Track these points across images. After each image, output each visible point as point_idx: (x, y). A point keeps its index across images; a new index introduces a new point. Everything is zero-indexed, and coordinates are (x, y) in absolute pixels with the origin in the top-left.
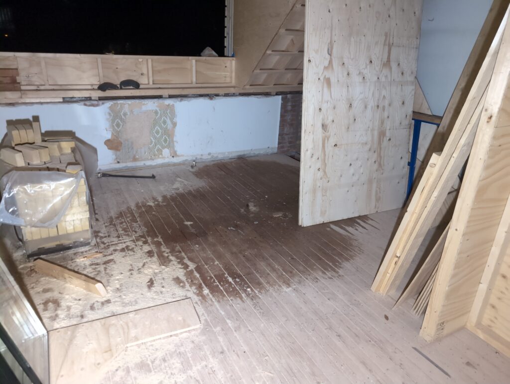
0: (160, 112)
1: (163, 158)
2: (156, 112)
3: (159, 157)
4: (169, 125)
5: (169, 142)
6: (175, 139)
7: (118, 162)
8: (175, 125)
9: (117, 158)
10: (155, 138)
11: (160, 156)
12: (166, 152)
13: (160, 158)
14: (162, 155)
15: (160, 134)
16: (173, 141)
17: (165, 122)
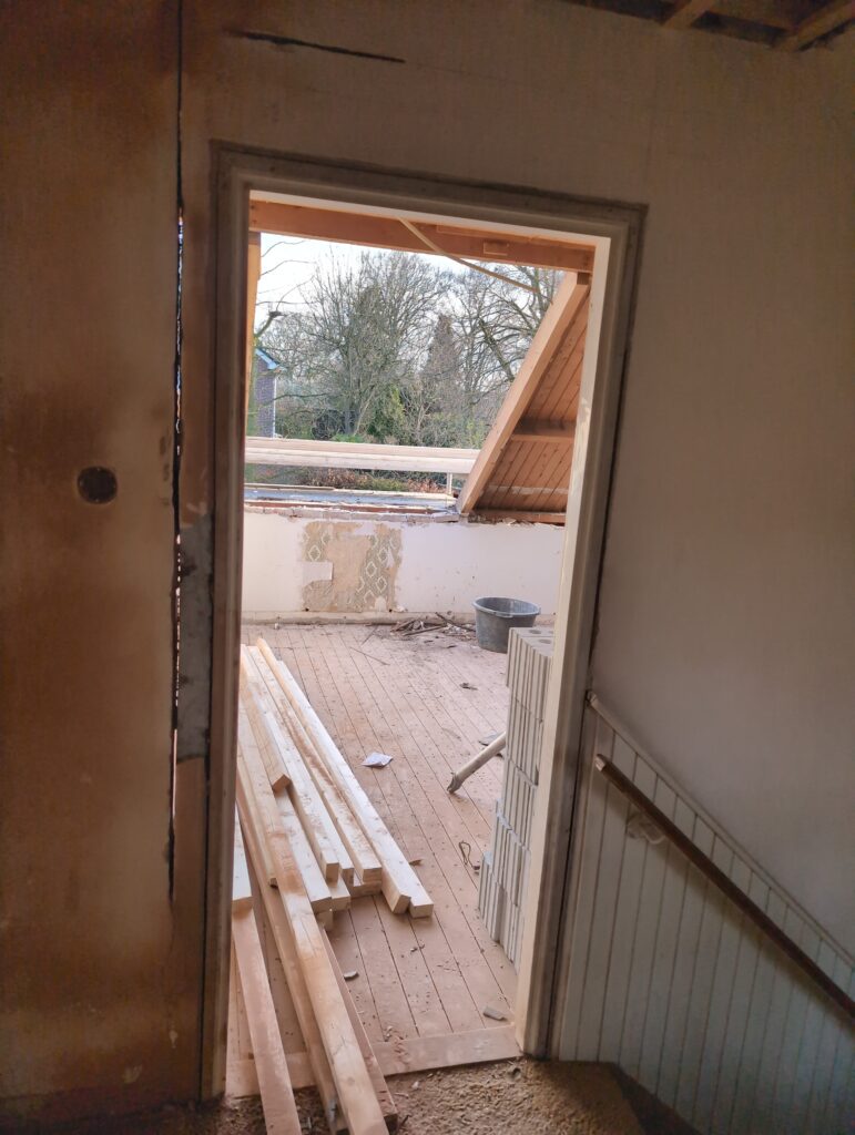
0: (377, 539)
1: (376, 611)
2: (373, 540)
3: (369, 610)
4: (390, 561)
5: (387, 588)
6: (396, 583)
7: (307, 610)
8: (398, 561)
9: (305, 604)
10: (367, 579)
11: (371, 607)
12: (380, 602)
13: (372, 611)
14: (374, 605)
15: (375, 572)
16: (393, 586)
17: (384, 556)
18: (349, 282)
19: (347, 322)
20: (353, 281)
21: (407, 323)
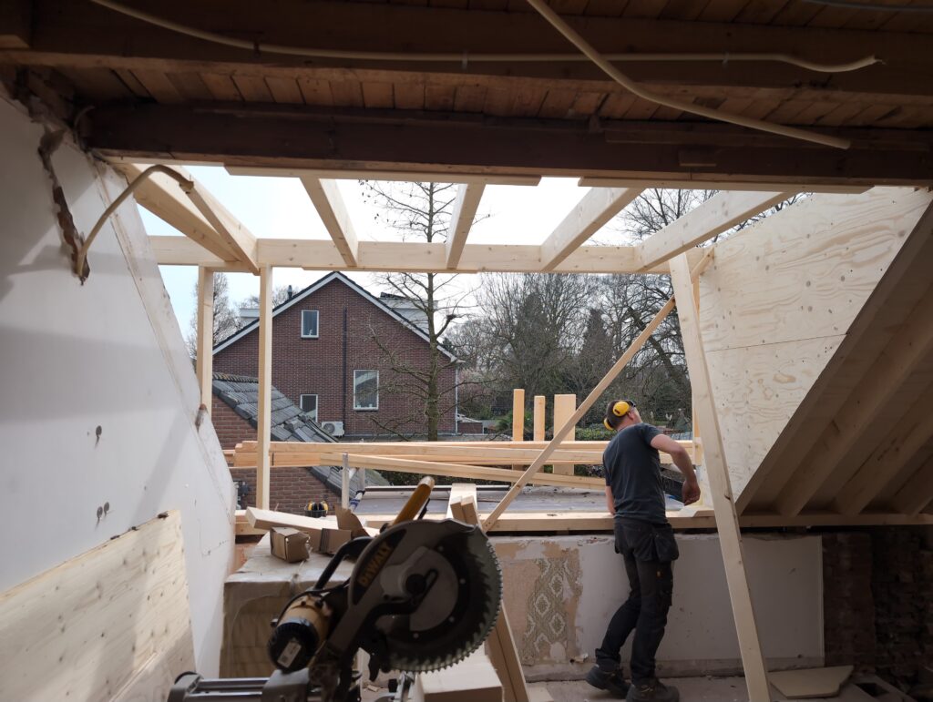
0: (548, 565)
1: (552, 663)
2: (542, 565)
3: (542, 662)
4: (567, 593)
5: (565, 630)
6: (576, 624)
8: (578, 591)
10: (537, 617)
11: (545, 658)
12: (557, 650)
13: (547, 660)
14: (548, 654)
15: (547, 610)
16: (573, 628)
17: (557, 586)
18: (516, 291)
19: (516, 321)
20: (519, 291)
21: (564, 319)
